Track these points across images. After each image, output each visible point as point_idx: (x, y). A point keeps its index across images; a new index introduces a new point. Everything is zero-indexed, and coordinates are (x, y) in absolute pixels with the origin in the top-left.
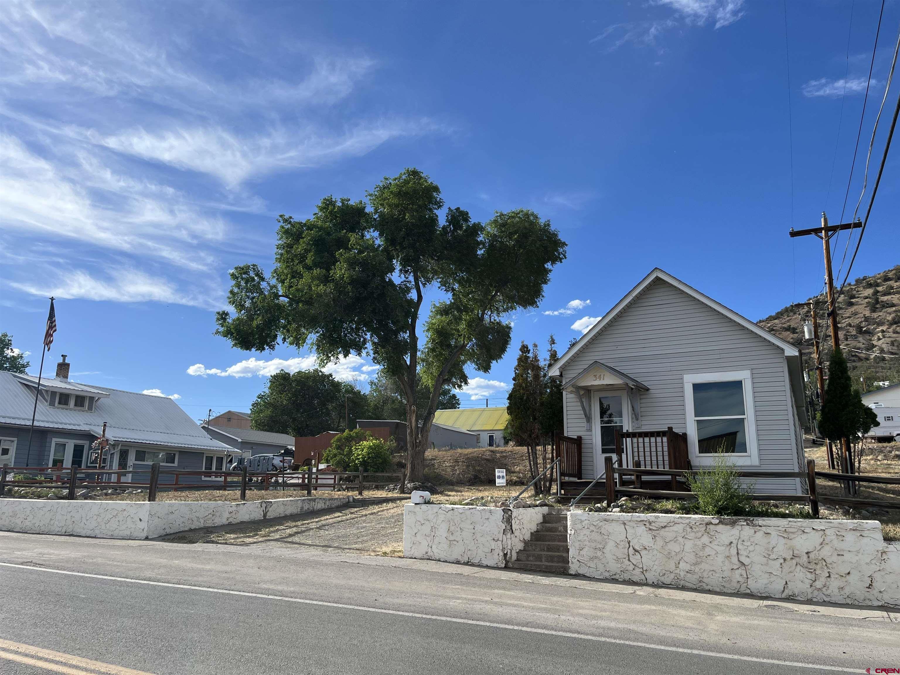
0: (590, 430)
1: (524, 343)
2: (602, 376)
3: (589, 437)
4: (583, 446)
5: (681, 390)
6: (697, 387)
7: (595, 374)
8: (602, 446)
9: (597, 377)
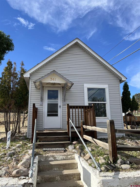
0: (42, 105)
1: (10, 60)
2: (55, 79)
3: (41, 109)
4: (38, 113)
5: (83, 90)
6: (89, 89)
7: (51, 77)
8: (48, 113)
9: (52, 79)
